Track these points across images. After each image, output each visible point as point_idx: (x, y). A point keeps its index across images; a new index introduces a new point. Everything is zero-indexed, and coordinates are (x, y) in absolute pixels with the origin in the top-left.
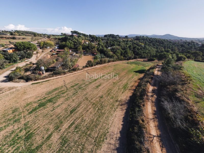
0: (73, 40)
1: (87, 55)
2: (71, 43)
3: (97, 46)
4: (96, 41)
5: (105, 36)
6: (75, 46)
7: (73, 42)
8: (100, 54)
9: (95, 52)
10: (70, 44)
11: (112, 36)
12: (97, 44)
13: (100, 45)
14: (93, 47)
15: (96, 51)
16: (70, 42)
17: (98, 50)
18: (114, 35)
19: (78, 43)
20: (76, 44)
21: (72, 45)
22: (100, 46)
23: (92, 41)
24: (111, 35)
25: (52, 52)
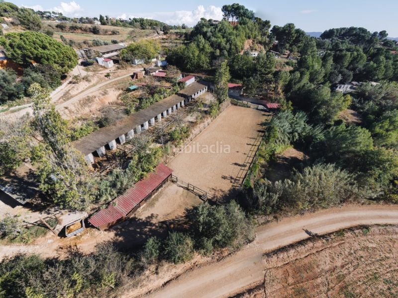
0: (214, 35)
1: (244, 106)
2: (202, 50)
3: (291, 72)
4: (291, 51)
5: (328, 34)
6: (211, 63)
7: (212, 45)
8: (294, 112)
9: (274, 96)
10: (197, 53)
11: (356, 35)
12: (295, 61)
13: (308, 69)
14: (270, 76)
15: (278, 94)
16: (201, 47)
17: (287, 88)
18: (363, 30)
19: (226, 53)
20: (218, 52)
21: (203, 57)
22: (302, 74)
23: (275, 48)
24: (352, 29)
25: (137, 78)
